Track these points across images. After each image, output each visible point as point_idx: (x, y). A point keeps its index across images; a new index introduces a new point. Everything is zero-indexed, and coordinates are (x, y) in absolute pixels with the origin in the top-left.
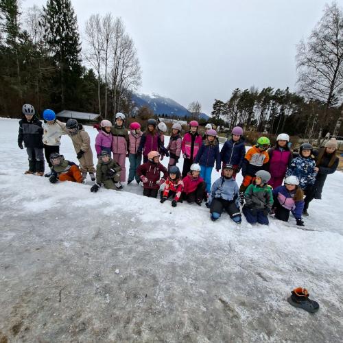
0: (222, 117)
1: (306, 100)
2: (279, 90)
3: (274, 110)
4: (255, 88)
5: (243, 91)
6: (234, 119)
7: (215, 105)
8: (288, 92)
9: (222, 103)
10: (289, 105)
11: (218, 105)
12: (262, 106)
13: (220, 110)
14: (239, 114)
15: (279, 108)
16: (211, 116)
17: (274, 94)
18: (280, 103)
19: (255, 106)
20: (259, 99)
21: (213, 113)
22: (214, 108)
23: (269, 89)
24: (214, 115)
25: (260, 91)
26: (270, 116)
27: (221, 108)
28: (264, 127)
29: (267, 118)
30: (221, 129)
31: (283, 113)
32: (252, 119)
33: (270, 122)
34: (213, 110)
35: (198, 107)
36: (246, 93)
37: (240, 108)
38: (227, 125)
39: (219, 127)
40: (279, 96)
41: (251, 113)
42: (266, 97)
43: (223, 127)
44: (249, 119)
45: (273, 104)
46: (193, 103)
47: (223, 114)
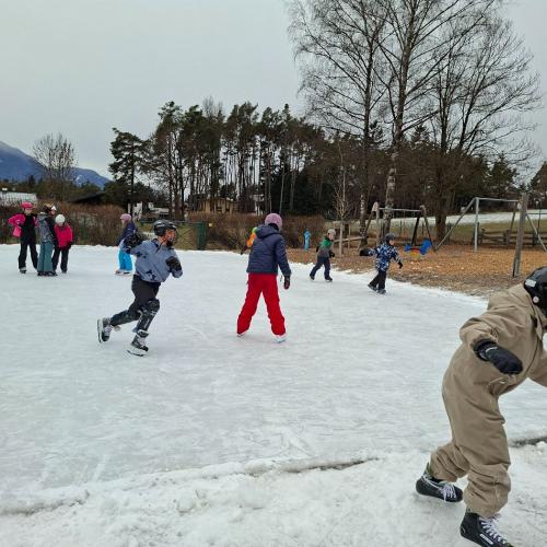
0: (141, 178)
1: (328, 136)
2: (269, 110)
3: (266, 158)
4: (216, 103)
5: (185, 109)
6: (176, 181)
7: (116, 145)
8: (289, 117)
9: (135, 139)
10: (296, 147)
11: (123, 144)
12: (239, 149)
13: (133, 159)
14: (186, 171)
15: (277, 153)
16: (110, 177)
17: (259, 120)
18: (278, 143)
19: (223, 150)
20: (228, 130)
21: (114, 168)
22: (116, 153)
23: (248, 109)
24: (120, 175)
25: (227, 113)
26: (261, 175)
27: (137, 154)
28: (252, 201)
29: (256, 179)
30: (146, 210)
31: (287, 167)
32: (222, 183)
33: (262, 189)
34: (113, 160)
35: (64, 151)
36: (194, 115)
37: (187, 153)
38: (160, 201)
39: (140, 205)
40: (272, 125)
41: (216, 166)
42: (244, 127)
43: (151, 206)
44: (214, 183)
45: (263, 144)
46: (47, 140)
47: (145, 169)
